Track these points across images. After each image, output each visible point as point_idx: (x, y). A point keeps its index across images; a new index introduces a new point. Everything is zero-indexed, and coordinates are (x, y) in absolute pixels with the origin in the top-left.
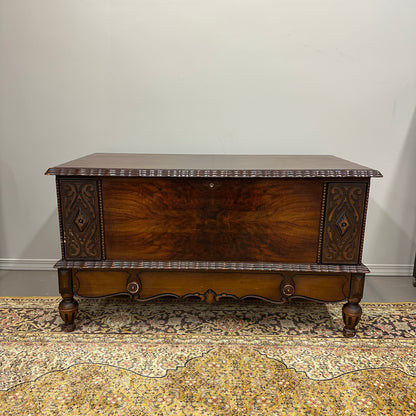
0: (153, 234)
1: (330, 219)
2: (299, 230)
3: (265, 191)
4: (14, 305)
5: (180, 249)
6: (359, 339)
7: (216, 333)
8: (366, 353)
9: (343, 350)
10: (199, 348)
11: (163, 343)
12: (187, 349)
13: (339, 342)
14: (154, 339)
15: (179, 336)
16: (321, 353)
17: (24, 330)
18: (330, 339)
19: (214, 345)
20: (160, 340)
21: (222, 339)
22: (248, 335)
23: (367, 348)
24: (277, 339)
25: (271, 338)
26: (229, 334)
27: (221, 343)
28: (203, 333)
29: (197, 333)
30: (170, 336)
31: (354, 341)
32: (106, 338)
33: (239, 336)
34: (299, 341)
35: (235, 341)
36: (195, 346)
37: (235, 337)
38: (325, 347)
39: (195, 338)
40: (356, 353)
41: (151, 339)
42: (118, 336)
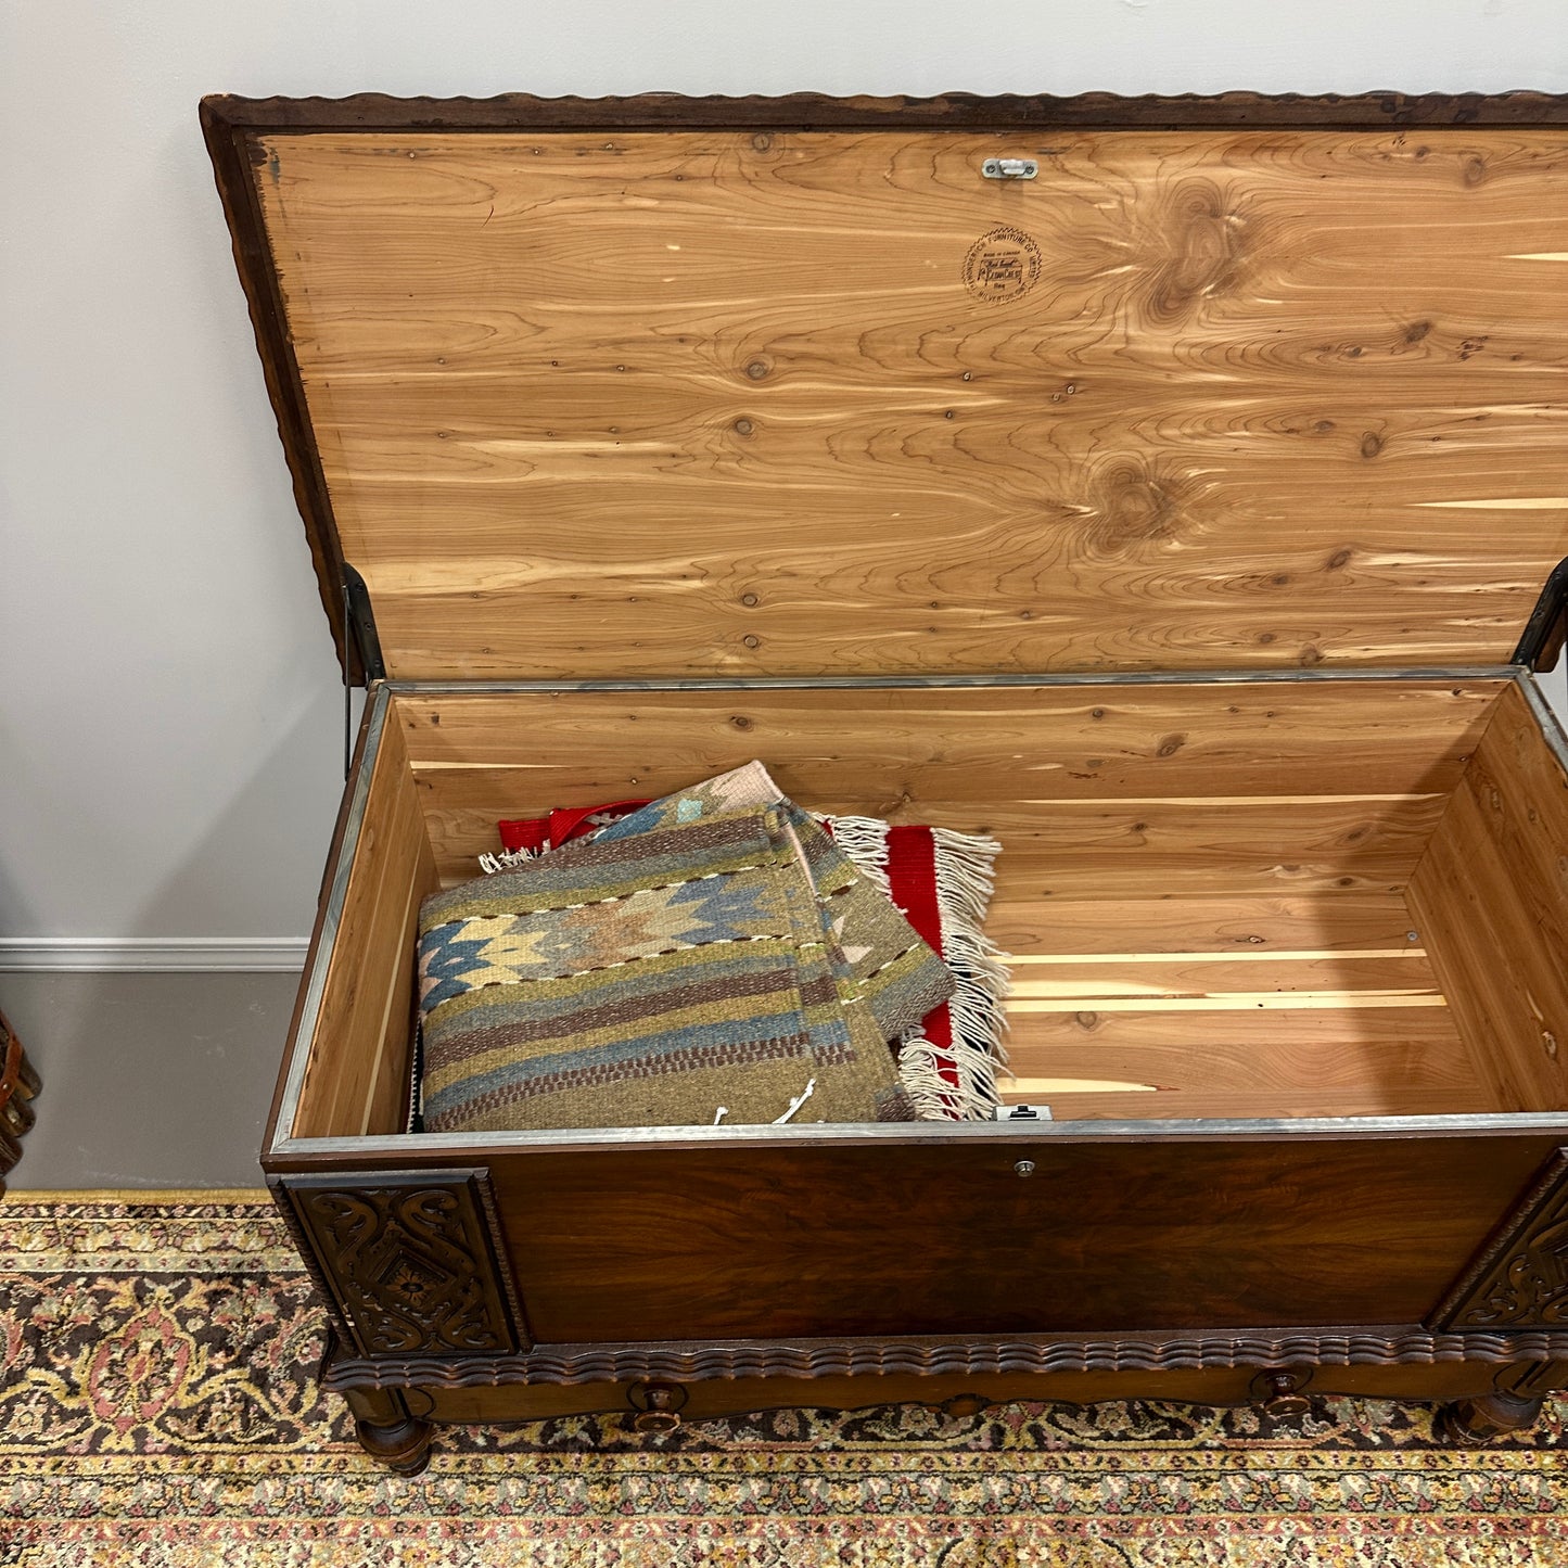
0: (739, 1286)
6: (1488, 1455)
7: (955, 1433)
8: (1514, 1545)
9: (1431, 1532)
10: (902, 1536)
11: (764, 1510)
12: (860, 1543)
13: (1417, 1473)
14: (731, 1482)
15: (819, 1458)
16: (1349, 1552)
17: (228, 1439)
18: (1384, 1459)
19: (958, 1515)
20: (756, 1486)
21: (983, 1475)
22: (1078, 1448)
23: (1520, 1514)
24: (1187, 1465)
25: (1164, 1462)
26: (1010, 1440)
27: (981, 1502)
28: (912, 1437)
29: (888, 1436)
30: (788, 1462)
31: (1471, 1472)
32: (550, 1479)
33: (1046, 1455)
34: (1267, 1475)
35: (1033, 1486)
36: (888, 1525)
37: (1033, 1460)
38: (1366, 1516)
39: (883, 1474)
40: (1476, 1550)
41: (717, 1482)
42: (593, 1465)
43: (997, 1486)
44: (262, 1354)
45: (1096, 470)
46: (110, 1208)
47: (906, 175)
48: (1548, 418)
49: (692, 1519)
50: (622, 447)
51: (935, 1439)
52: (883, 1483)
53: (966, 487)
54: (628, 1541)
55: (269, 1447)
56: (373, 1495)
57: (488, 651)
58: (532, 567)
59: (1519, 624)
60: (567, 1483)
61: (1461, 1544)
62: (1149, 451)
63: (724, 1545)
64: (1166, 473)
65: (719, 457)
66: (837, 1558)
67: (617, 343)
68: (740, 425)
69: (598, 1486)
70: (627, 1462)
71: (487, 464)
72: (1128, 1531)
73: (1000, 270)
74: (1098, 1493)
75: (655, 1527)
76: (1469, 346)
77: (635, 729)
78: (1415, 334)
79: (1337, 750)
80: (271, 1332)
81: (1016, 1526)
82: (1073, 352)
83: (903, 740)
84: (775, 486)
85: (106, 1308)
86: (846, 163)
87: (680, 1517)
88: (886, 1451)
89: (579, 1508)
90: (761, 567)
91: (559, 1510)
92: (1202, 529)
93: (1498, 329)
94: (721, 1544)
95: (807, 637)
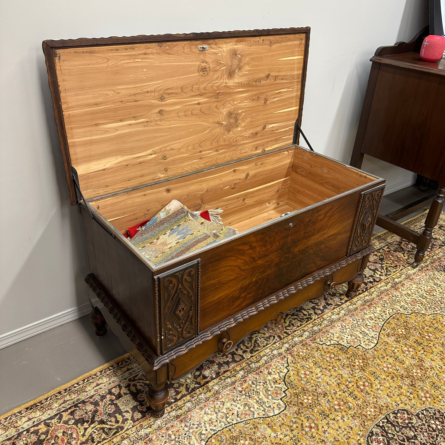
0: (241, 289)
1: (360, 221)
6: (358, 297)
7: (272, 341)
8: (373, 308)
9: (360, 312)
10: (277, 364)
11: (247, 375)
12: (270, 369)
13: (350, 305)
14: (236, 375)
15: (250, 360)
16: (351, 322)
17: (104, 439)
18: (344, 306)
19: (284, 354)
20: (242, 373)
21: (283, 345)
22: (295, 331)
23: (369, 303)
24: (315, 324)
25: (311, 325)
26: (282, 337)
27: (286, 349)
28: (264, 346)
29: (259, 349)
30: (244, 364)
31: (358, 301)
32: (196, 398)
33: (290, 335)
34: (329, 318)
35: (293, 341)
36: (273, 363)
37: (289, 337)
38: (349, 315)
39: (264, 356)
40: (368, 311)
41: (233, 376)
42: (203, 390)
43: (287, 345)
44: (98, 417)
45: (225, 113)
46: (20, 412)
47: (186, 50)
48: (289, 91)
49: (234, 386)
50: (137, 121)
51: (269, 344)
52: (266, 357)
53: (203, 121)
54: (223, 398)
55: (118, 434)
56: (155, 426)
57: (107, 186)
58: (117, 159)
59: (292, 136)
60: (200, 396)
61: (365, 312)
62: (233, 107)
63: (245, 386)
64: (236, 112)
65: (156, 121)
66: (268, 375)
67: (135, 95)
68: (160, 112)
69: (208, 392)
70: (210, 384)
72: (315, 339)
73: (204, 70)
74: (304, 337)
75: (227, 392)
76: (276, 77)
77: (145, 199)
78: (268, 76)
79: (272, 170)
80: (96, 411)
81: (296, 350)
82: (218, 87)
83: (200, 187)
84: (168, 126)
85: (39, 434)
86: (176, 49)
87: (231, 387)
88: (261, 351)
89: (207, 399)
90: (167, 149)
91: (203, 402)
92: (243, 124)
93: (279, 74)
94: (243, 387)
95: (177, 165)
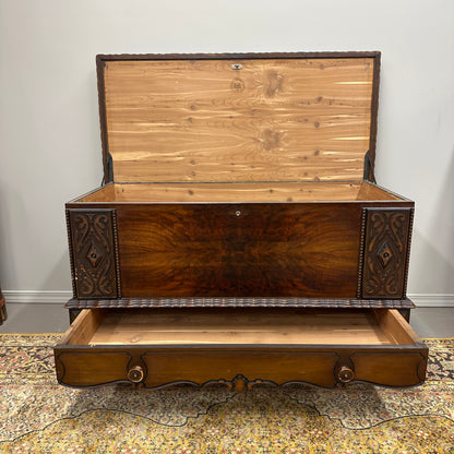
0: (174, 268)
1: (370, 249)
2: (337, 262)
3: (297, 219)
4: (23, 342)
5: (204, 285)
45: (262, 130)
47: (218, 68)
50: (167, 125)
53: (236, 134)
58: (147, 154)
59: (362, 170)
62: (272, 126)
64: (276, 131)
65: (186, 127)
67: (166, 102)
68: (190, 119)
71: (140, 129)
77: (167, 195)
82: (253, 104)
84: (197, 134)
86: (208, 66)
90: (195, 154)
92: (286, 145)
93: (335, 98)
95: (206, 172)
